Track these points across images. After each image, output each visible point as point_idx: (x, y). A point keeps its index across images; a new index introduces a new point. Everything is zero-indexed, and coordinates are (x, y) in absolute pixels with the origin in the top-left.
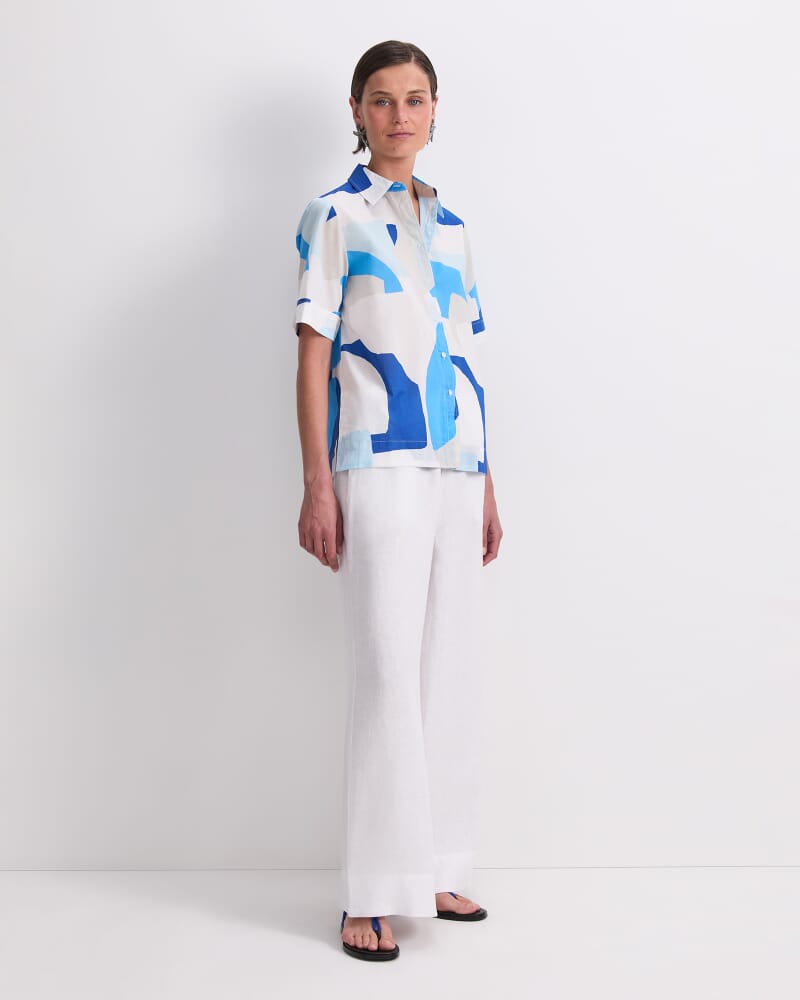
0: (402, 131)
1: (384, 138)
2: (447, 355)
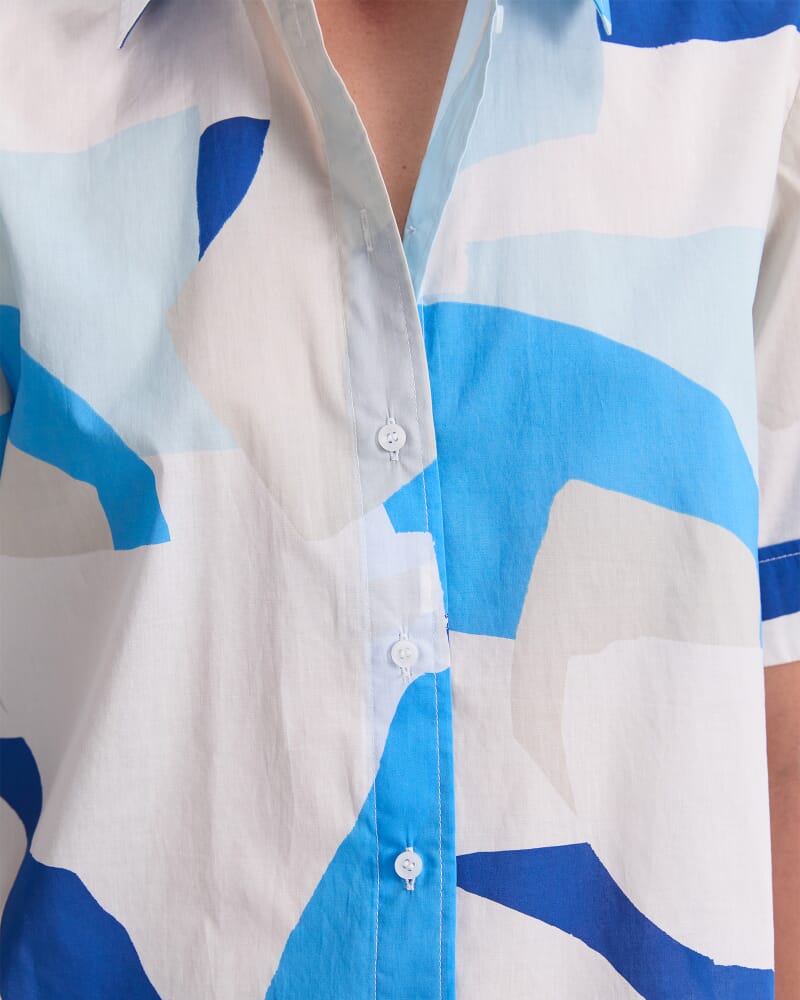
2: (430, 862)
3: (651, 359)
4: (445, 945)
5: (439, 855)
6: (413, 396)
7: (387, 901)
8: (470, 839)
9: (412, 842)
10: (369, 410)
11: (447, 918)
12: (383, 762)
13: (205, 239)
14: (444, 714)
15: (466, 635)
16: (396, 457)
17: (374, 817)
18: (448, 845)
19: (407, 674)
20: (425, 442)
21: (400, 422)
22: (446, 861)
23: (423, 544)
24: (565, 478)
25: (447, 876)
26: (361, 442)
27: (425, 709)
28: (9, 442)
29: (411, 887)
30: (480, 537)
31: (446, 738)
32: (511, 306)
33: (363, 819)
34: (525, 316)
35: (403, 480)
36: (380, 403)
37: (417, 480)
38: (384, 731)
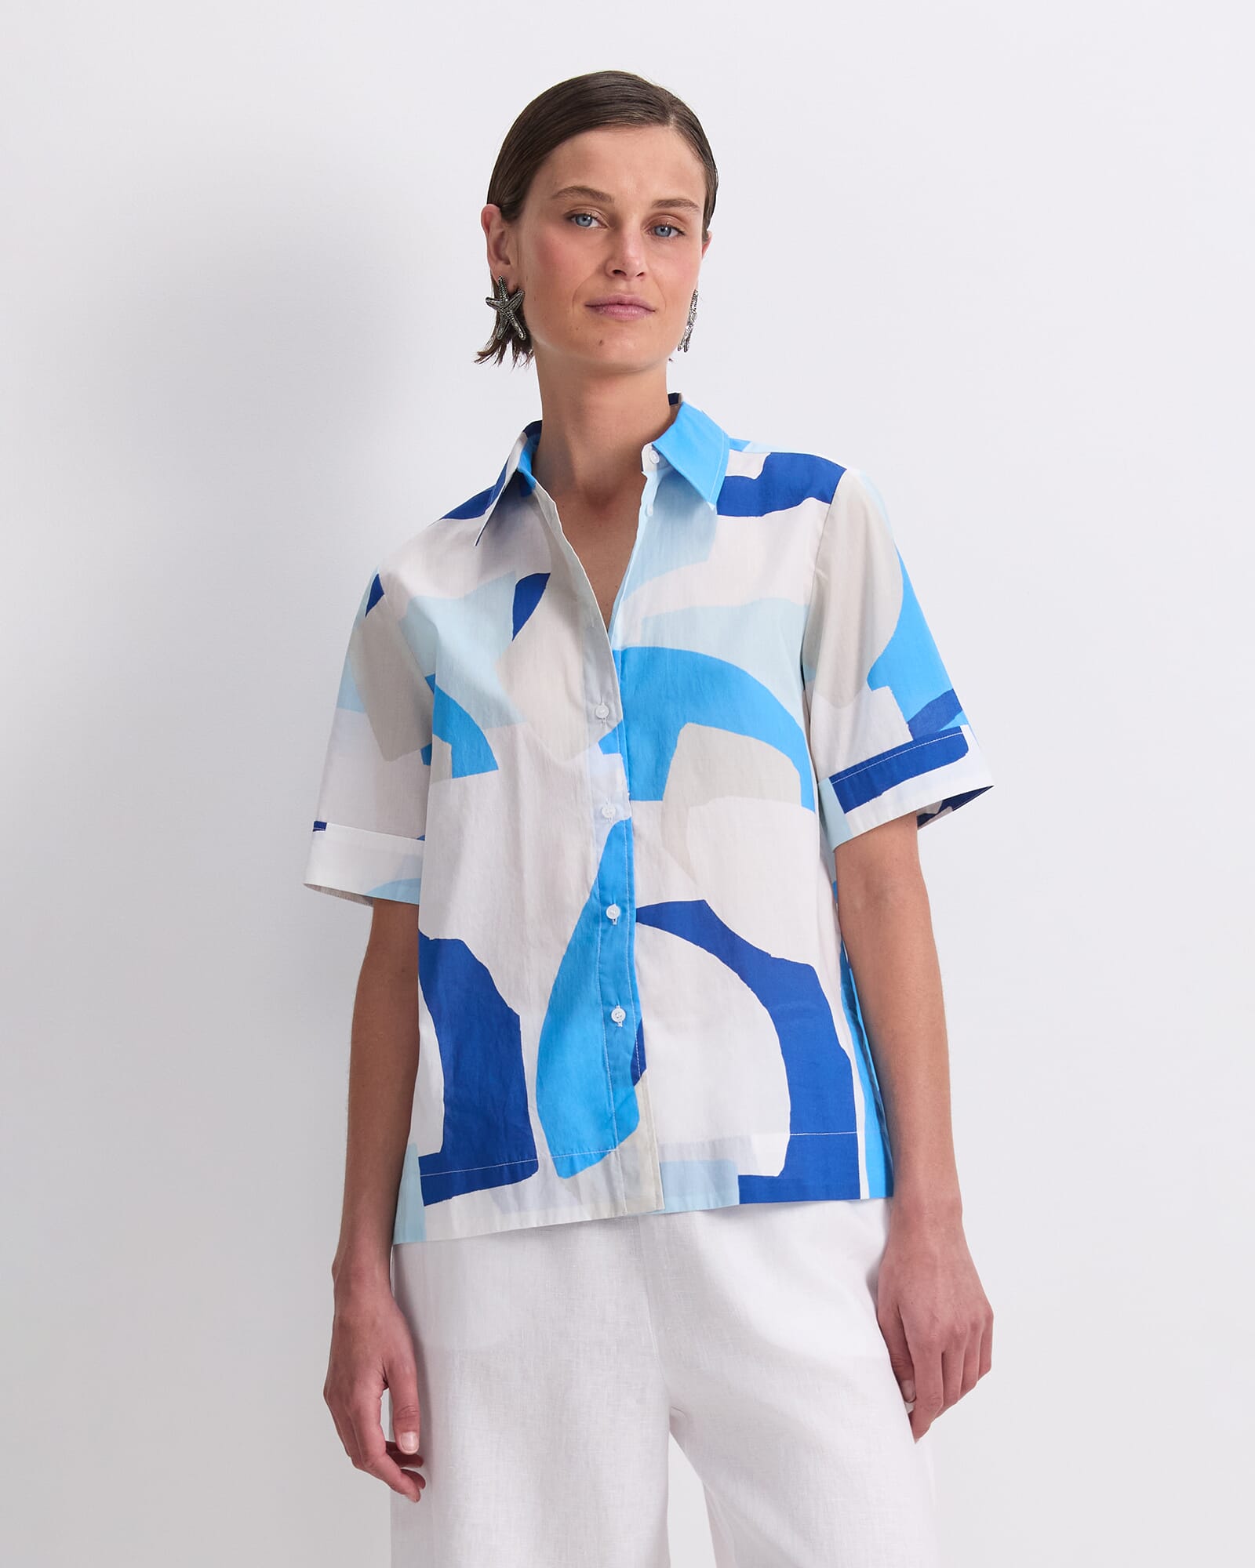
0: (628, 298)
1: (577, 311)
2: (624, 910)
3: (725, 662)
4: (629, 947)
5: (628, 906)
6: (612, 691)
7: (604, 932)
8: (644, 897)
9: (615, 901)
10: (592, 701)
11: (631, 934)
12: (601, 865)
13: (515, 633)
14: (629, 839)
15: (640, 802)
16: (605, 721)
17: (597, 893)
18: (631, 901)
19: (611, 821)
20: (617, 709)
21: (606, 704)
22: (632, 908)
23: (617, 759)
24: (685, 723)
25: (631, 915)
26: (588, 716)
27: (620, 837)
28: (433, 735)
29: (615, 923)
30: (645, 754)
31: (630, 851)
32: (660, 646)
33: (592, 894)
34: (666, 649)
35: (608, 731)
36: (597, 696)
37: (614, 730)
38: (601, 850)
